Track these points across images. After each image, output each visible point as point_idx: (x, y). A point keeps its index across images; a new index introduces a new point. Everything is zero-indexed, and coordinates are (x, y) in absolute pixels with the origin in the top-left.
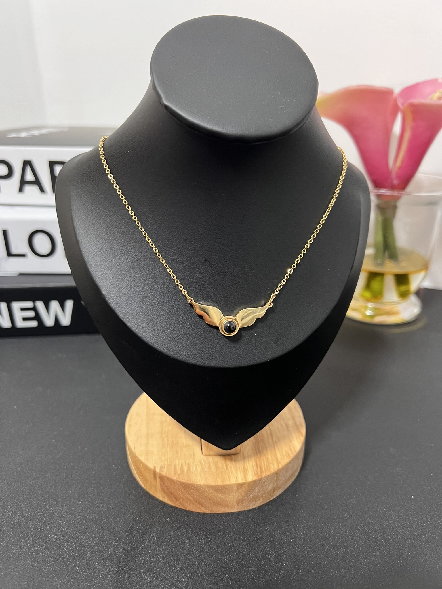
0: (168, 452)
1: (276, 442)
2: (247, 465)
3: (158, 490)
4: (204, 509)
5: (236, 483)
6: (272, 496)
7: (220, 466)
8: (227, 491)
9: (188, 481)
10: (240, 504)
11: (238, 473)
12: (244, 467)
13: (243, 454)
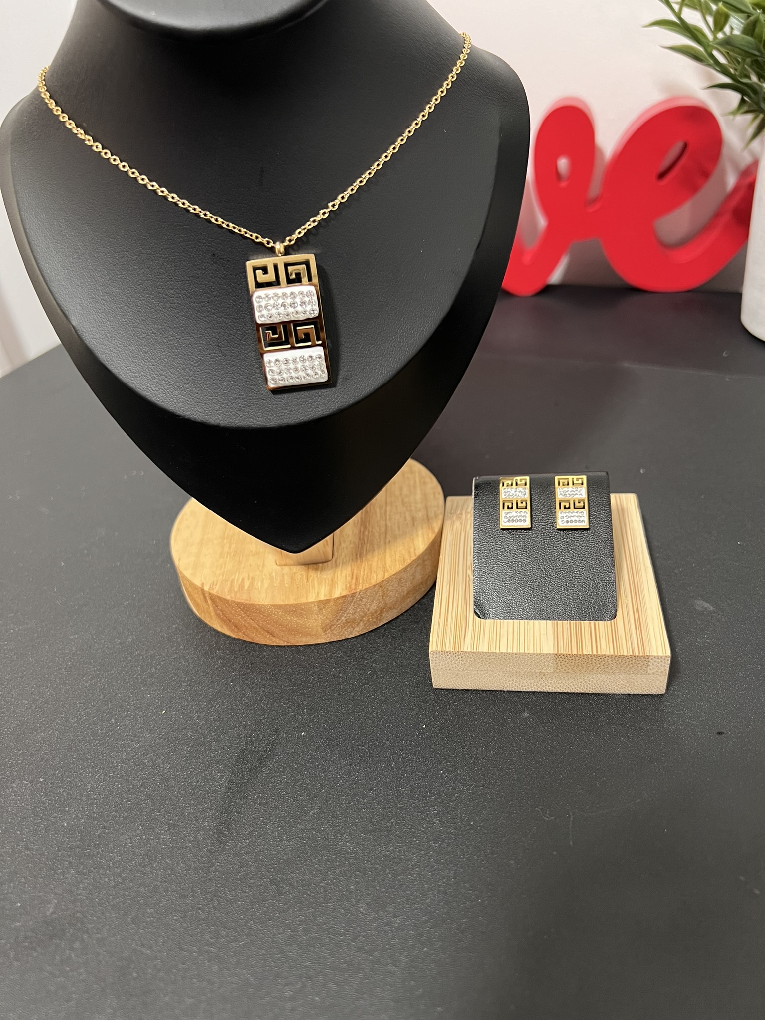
0: (227, 565)
2: (337, 575)
3: (213, 617)
5: (315, 600)
6: (381, 619)
7: (298, 579)
8: (305, 613)
9: (247, 600)
10: (328, 632)
11: (321, 586)
12: (332, 579)
13: (336, 562)
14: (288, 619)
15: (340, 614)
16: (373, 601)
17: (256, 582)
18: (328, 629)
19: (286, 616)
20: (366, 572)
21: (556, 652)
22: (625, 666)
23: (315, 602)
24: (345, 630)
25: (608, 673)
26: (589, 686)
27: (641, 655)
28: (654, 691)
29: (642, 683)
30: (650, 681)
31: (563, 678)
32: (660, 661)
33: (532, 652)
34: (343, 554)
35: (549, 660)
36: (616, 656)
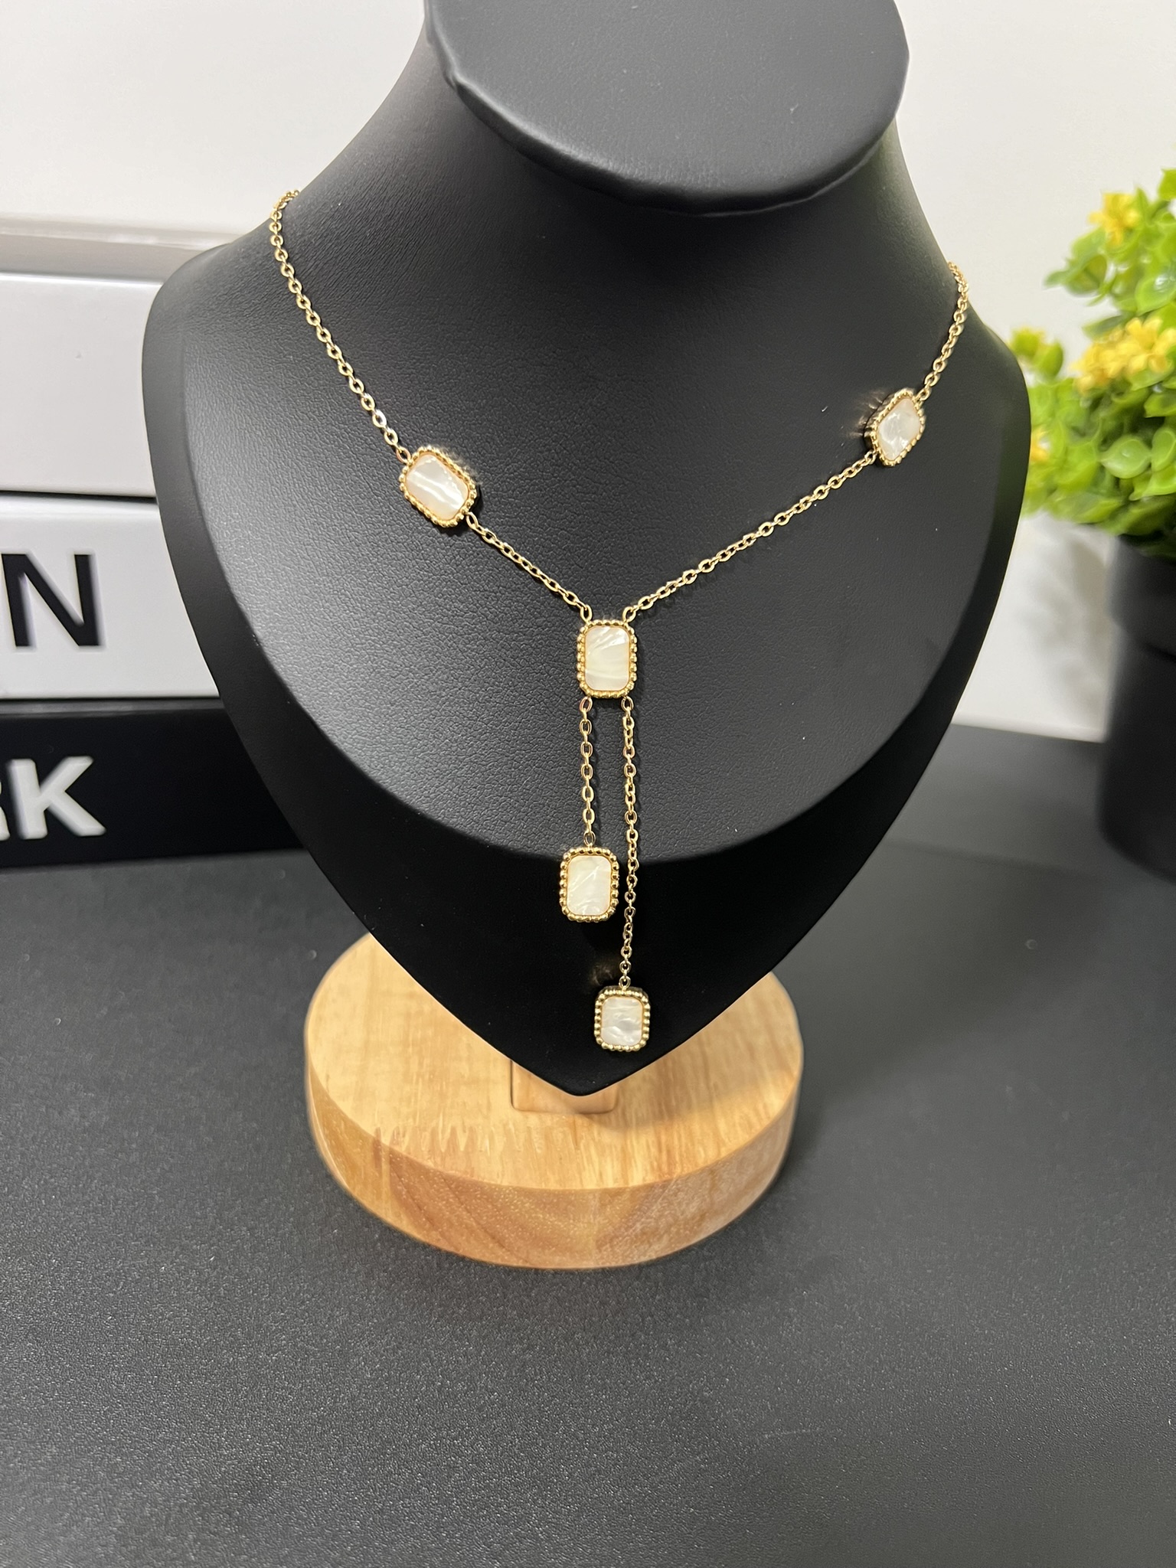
0: (419, 1094)
1: (716, 1086)
2: (631, 1142)
3: (384, 1196)
4: (507, 1255)
6: (696, 1233)
7: (558, 1140)
8: (573, 1209)
9: (466, 1172)
10: (604, 1248)
11: (605, 1161)
12: (622, 1146)
13: (624, 1115)
14: (538, 1218)
15: (635, 1217)
16: (693, 1198)
17: (479, 1139)
18: (606, 1244)
19: (536, 1212)
20: (683, 1140)
23: (596, 1191)
24: (636, 1247)
34: (635, 1101)
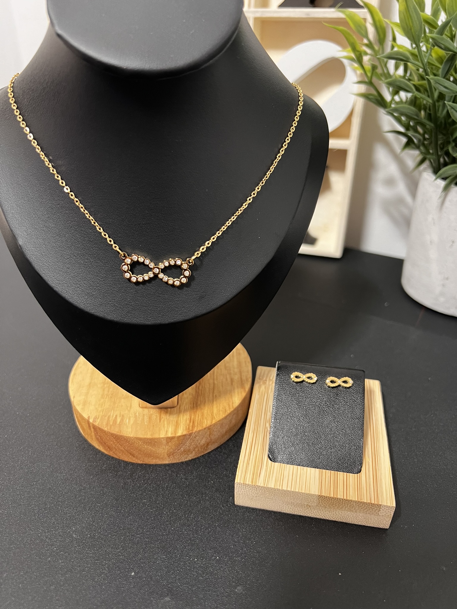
2: (180, 418)
3: (94, 439)
4: (137, 460)
6: (206, 450)
7: (153, 419)
8: (156, 444)
10: (171, 457)
11: (169, 426)
12: (177, 421)
13: (180, 408)
14: (144, 447)
15: (181, 446)
16: (203, 438)
17: (125, 419)
18: (171, 455)
19: (144, 446)
20: (200, 417)
21: (320, 494)
22: (364, 508)
23: (164, 438)
24: (182, 456)
25: (352, 511)
26: (338, 517)
27: (376, 503)
28: (381, 526)
29: (374, 520)
30: (380, 519)
31: (322, 510)
32: (388, 508)
33: (303, 492)
34: (185, 403)
35: (314, 498)
36: (359, 502)
